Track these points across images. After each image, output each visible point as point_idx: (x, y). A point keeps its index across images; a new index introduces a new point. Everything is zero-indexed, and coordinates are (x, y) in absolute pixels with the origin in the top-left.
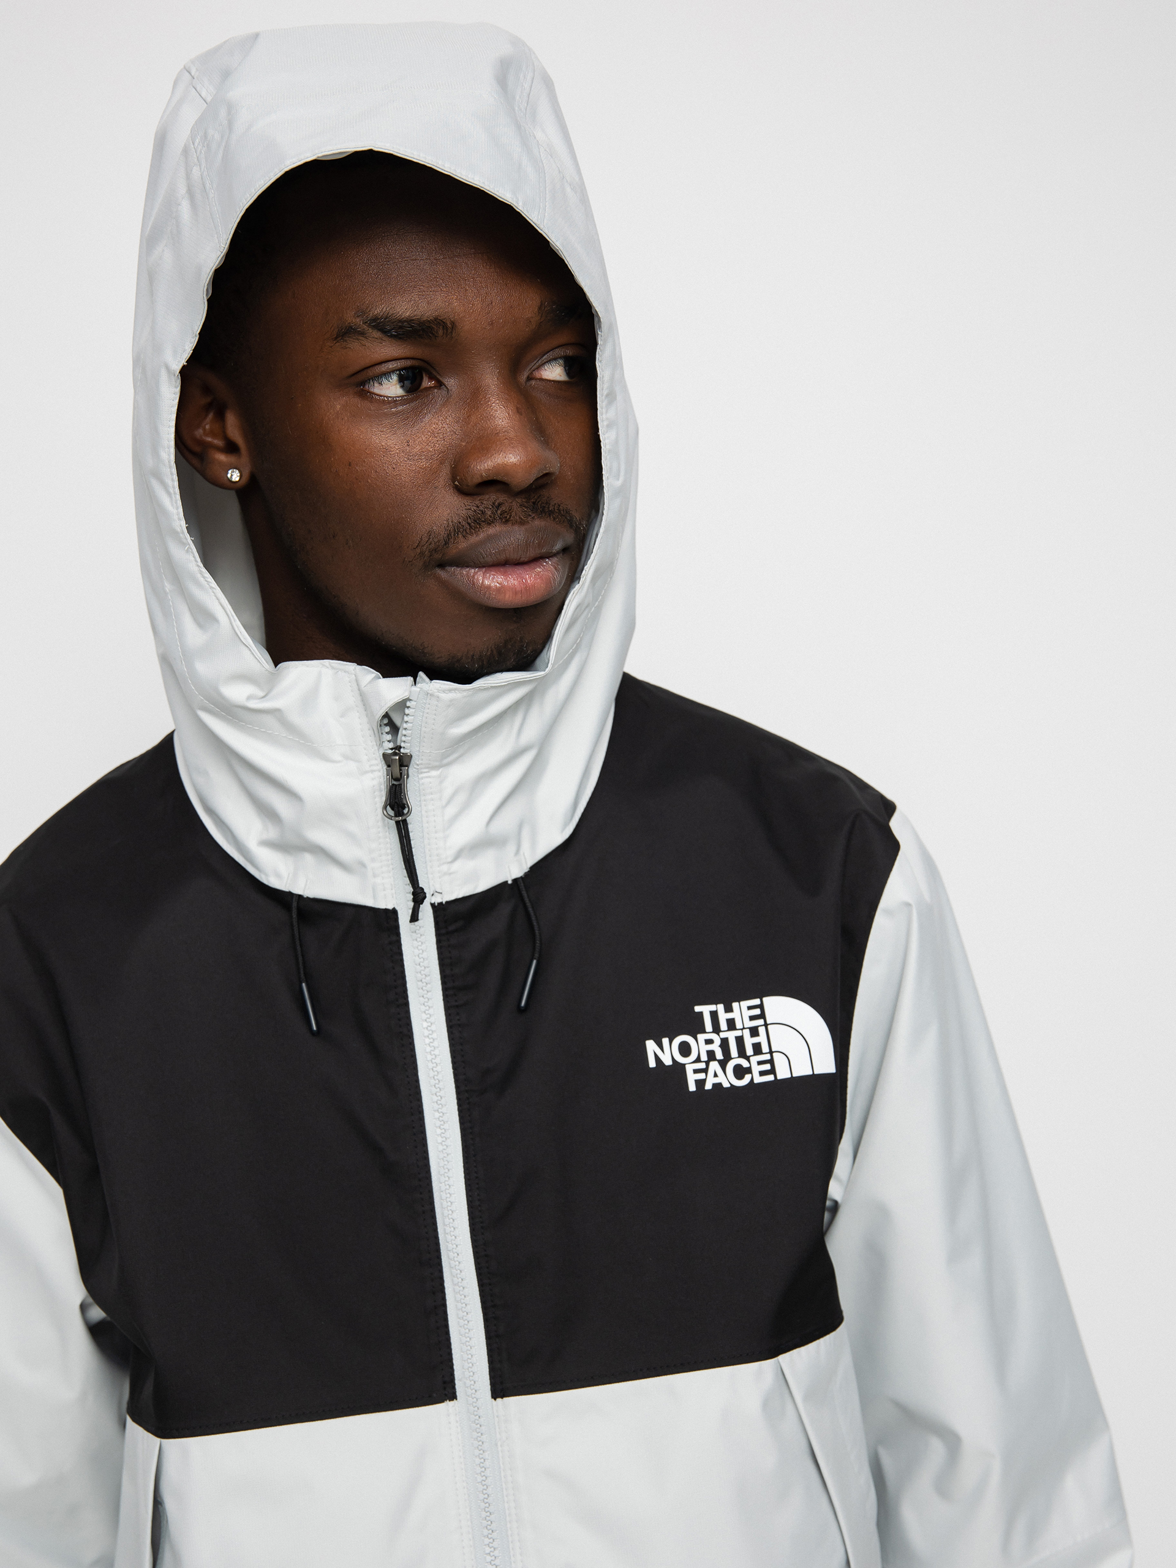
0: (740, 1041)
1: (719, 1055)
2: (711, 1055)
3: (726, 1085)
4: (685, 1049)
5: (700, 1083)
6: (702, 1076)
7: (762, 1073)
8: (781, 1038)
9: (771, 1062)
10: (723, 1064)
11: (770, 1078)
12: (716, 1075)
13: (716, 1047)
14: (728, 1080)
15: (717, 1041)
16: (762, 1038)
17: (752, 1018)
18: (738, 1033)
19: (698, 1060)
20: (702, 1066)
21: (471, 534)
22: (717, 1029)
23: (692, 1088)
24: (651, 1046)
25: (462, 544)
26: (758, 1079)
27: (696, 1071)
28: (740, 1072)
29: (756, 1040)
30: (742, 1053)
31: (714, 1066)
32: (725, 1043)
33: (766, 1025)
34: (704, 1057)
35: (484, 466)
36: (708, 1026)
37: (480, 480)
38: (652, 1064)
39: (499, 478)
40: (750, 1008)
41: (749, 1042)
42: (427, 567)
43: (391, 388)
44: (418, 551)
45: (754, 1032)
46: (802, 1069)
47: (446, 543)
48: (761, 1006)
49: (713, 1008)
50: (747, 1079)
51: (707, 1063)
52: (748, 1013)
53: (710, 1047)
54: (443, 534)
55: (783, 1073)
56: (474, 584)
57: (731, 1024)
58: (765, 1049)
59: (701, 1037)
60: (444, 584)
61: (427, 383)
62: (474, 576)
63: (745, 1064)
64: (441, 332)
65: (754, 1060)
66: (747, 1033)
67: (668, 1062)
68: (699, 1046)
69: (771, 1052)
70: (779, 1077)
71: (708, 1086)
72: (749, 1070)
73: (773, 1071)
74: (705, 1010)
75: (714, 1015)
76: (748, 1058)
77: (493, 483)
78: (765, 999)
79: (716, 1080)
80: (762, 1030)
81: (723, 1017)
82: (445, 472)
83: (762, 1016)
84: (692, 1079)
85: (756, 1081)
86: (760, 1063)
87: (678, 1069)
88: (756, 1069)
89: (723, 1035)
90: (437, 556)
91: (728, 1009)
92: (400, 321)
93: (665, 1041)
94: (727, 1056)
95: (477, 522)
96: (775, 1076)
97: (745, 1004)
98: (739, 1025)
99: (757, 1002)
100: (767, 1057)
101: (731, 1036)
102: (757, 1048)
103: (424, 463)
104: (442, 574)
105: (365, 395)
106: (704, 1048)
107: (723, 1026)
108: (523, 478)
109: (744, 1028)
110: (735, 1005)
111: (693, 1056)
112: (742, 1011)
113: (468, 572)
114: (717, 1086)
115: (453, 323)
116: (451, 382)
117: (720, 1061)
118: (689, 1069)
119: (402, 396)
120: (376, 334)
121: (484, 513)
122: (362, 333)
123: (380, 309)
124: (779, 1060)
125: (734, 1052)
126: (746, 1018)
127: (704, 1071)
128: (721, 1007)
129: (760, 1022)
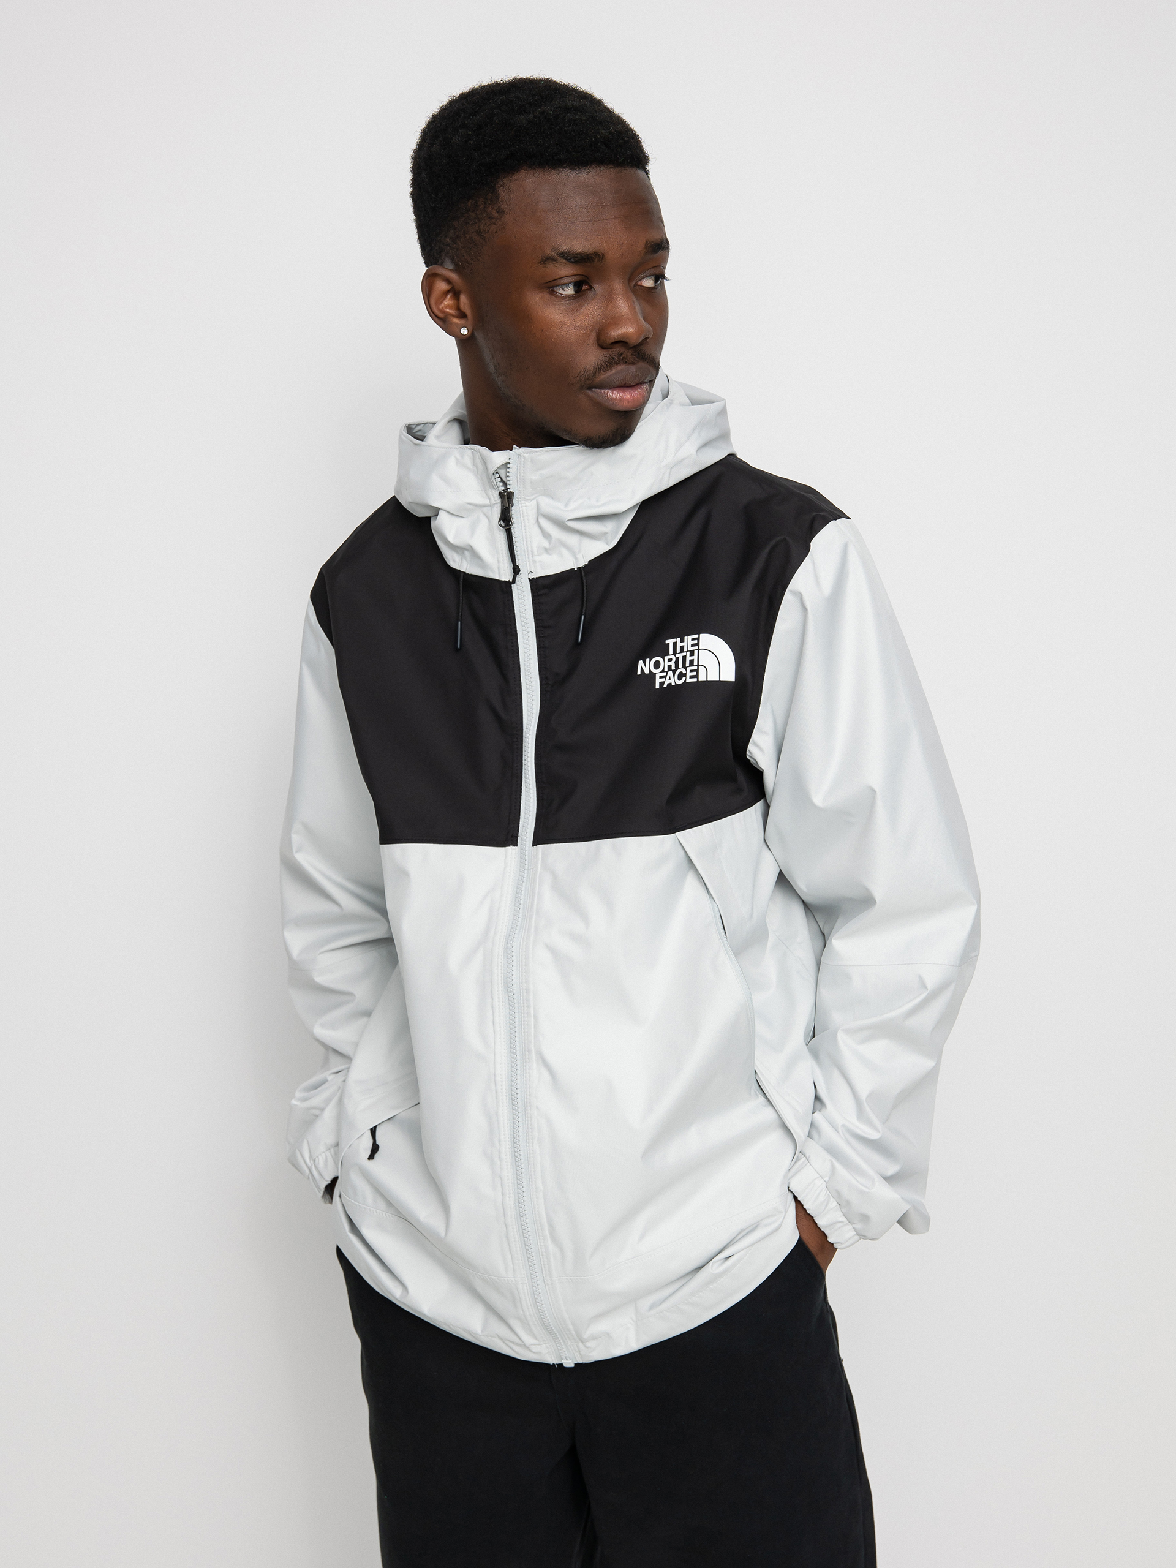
0: (684, 658)
1: (673, 668)
2: (670, 667)
3: (673, 684)
4: (656, 665)
5: (661, 683)
6: (663, 679)
7: (691, 677)
8: (705, 658)
9: (697, 671)
11: (695, 680)
12: (670, 679)
13: (672, 663)
14: (675, 681)
15: (674, 660)
16: (695, 658)
17: (693, 645)
18: (684, 654)
19: (662, 671)
20: (664, 673)
21: (608, 370)
22: (675, 653)
23: (657, 686)
24: (640, 662)
25: (604, 376)
26: (689, 680)
27: (660, 677)
28: (681, 676)
29: (692, 658)
30: (684, 667)
31: (670, 673)
32: (677, 660)
33: (699, 650)
34: (666, 669)
35: (616, 333)
36: (671, 652)
37: (613, 341)
38: (640, 672)
39: (624, 340)
40: (693, 639)
41: (688, 658)
42: (582, 388)
43: (568, 291)
44: (578, 378)
45: (692, 653)
46: (713, 677)
47: (594, 375)
48: (698, 639)
49: (675, 640)
50: (684, 679)
51: (666, 672)
52: (691, 643)
53: (670, 663)
54: (592, 370)
55: (702, 678)
56: (608, 398)
57: (682, 648)
58: (695, 663)
59: (667, 658)
60: (590, 398)
61: (585, 287)
62: (607, 394)
63: (684, 671)
64: (597, 259)
65: (689, 669)
66: (689, 654)
67: (647, 671)
68: (664, 662)
69: (698, 665)
70: (700, 680)
71: (664, 685)
72: (685, 675)
73: (697, 676)
74: (670, 642)
75: (675, 644)
76: (687, 669)
77: (621, 342)
78: (700, 635)
79: (669, 682)
80: (696, 652)
81: (679, 645)
82: (593, 336)
83: (698, 644)
84: (658, 680)
85: (687, 681)
86: (691, 671)
87: (652, 675)
88: (689, 674)
89: (677, 656)
90: (588, 382)
91: (682, 641)
92: (577, 254)
93: (648, 660)
94: (677, 667)
95: (610, 364)
96: (698, 679)
97: (691, 637)
98: (685, 650)
99: (697, 636)
100: (696, 668)
101: (680, 656)
102: (692, 663)
103: (583, 332)
104: (590, 393)
105: (552, 293)
106: (667, 664)
107: (678, 650)
108: (635, 340)
109: (688, 651)
110: (686, 638)
111: (660, 668)
112: (689, 641)
113: (604, 392)
114: (669, 684)
115: (603, 254)
116: (596, 286)
117: (673, 671)
118: (657, 675)
119: (573, 295)
120: (563, 261)
121: (614, 358)
122: (555, 260)
123: (564, 248)
124: (702, 670)
125: (680, 665)
126: (690, 645)
127: (665, 677)
128: (679, 639)
129: (696, 648)
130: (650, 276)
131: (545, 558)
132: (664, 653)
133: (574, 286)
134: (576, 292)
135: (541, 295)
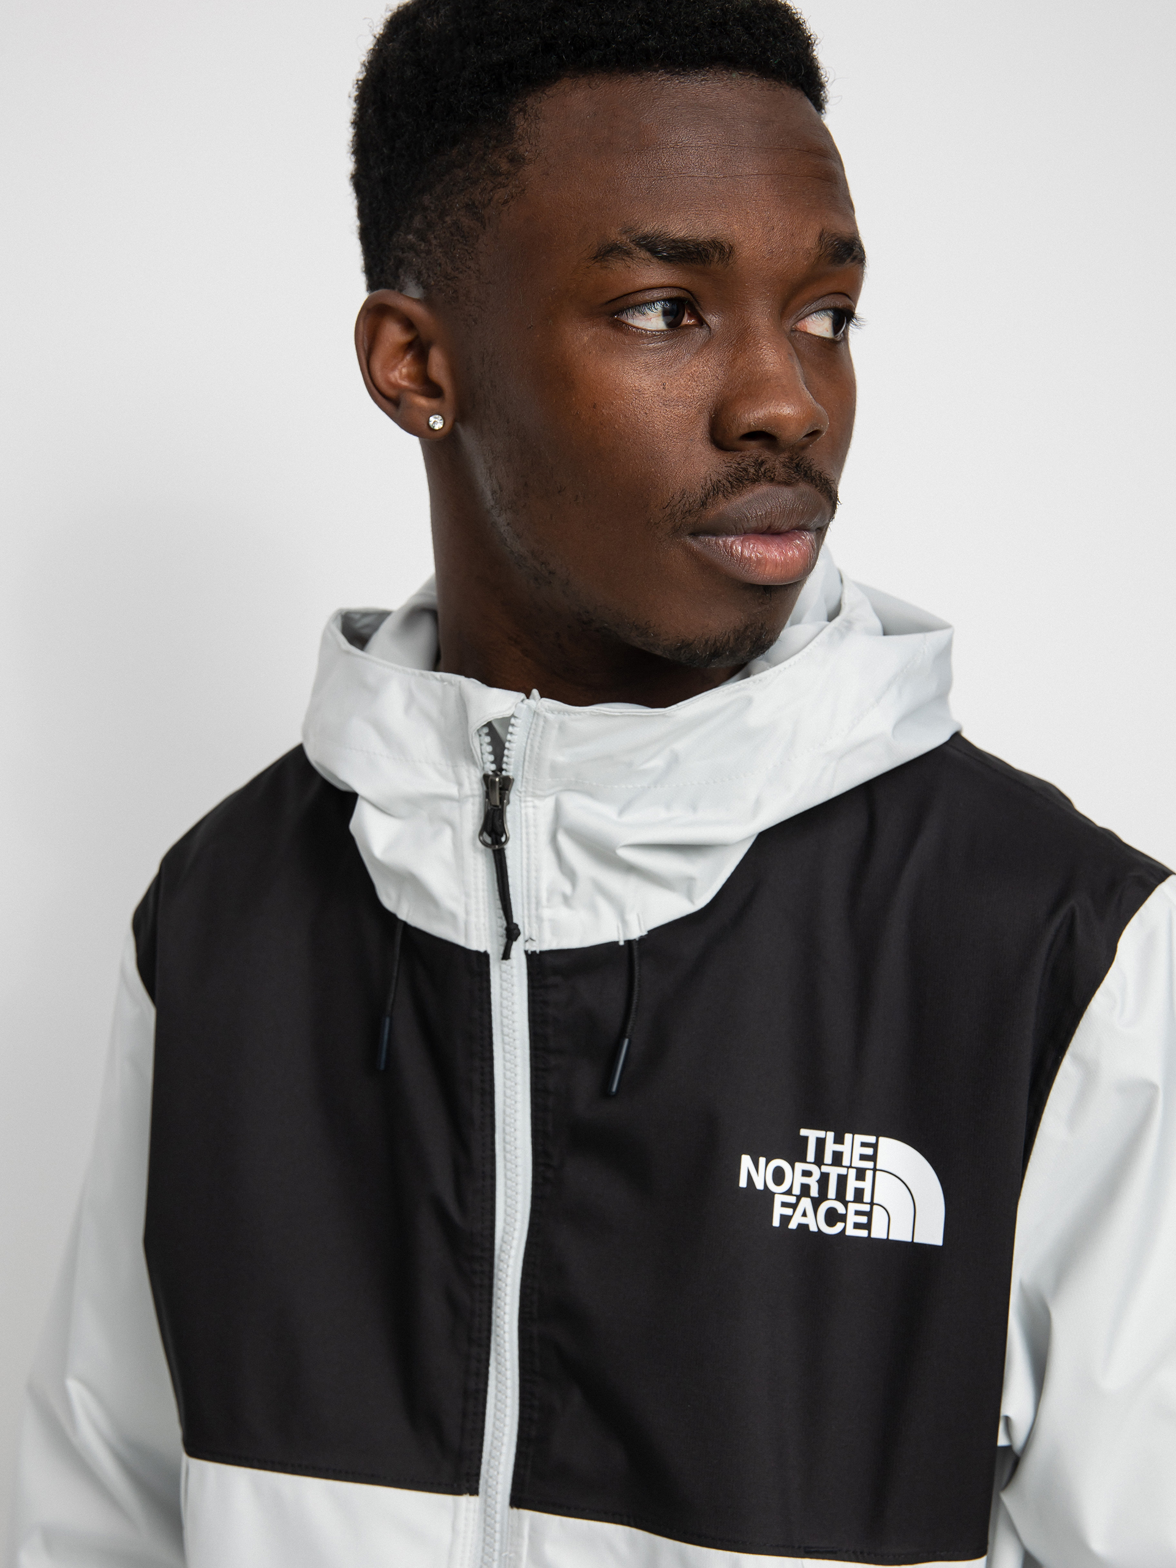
0: (842, 1180)
1: (814, 1192)
2: (805, 1190)
3: (813, 1228)
4: (779, 1176)
5: (785, 1219)
6: (788, 1211)
7: (857, 1226)
8: (886, 1191)
9: (869, 1214)
10: (816, 1203)
11: (863, 1233)
12: (804, 1214)
13: (813, 1182)
14: (816, 1223)
15: (817, 1175)
16: (866, 1185)
17: (863, 1157)
18: (843, 1171)
19: (789, 1192)
20: (792, 1200)
21: (735, 495)
22: (819, 1161)
23: (776, 1222)
24: (746, 1161)
25: (724, 508)
26: (851, 1232)
27: (784, 1205)
28: (833, 1217)
29: (860, 1184)
30: (841, 1196)
31: (806, 1203)
32: (824, 1179)
33: (875, 1170)
34: (797, 1191)
35: (755, 415)
36: (811, 1155)
37: (746, 431)
38: (743, 1183)
39: (770, 431)
40: (864, 1145)
41: (852, 1184)
42: (676, 531)
43: (653, 320)
44: (668, 511)
45: (861, 1174)
46: (901, 1233)
47: (704, 504)
48: (875, 1146)
49: (821, 1134)
50: (839, 1227)
51: (799, 1198)
52: (859, 1150)
53: (806, 1180)
54: (699, 493)
55: (878, 1232)
56: (732, 555)
57: (837, 1159)
58: (867, 1198)
59: (800, 1167)
60: (689, 551)
61: (688, 320)
62: (731, 547)
63: (841, 1209)
64: (717, 256)
65: (852, 1207)
66: (852, 1173)
67: (760, 1186)
68: (794, 1177)
69: (872, 1204)
70: (873, 1235)
71: (793, 1225)
72: (843, 1218)
73: (868, 1226)
74: (812, 1135)
75: (821, 1143)
76: (845, 1204)
77: (764, 436)
78: (881, 1139)
79: (804, 1221)
80: (869, 1174)
81: (830, 1147)
82: (704, 422)
83: (873, 1158)
84: (778, 1211)
85: (846, 1232)
86: (858, 1213)
87: (767, 1196)
88: (852, 1219)
89: (824, 1169)
90: (691, 520)
91: (839, 1140)
92: (673, 241)
93: (762, 1160)
94: (823, 1196)
95: (739, 481)
96: (869, 1233)
97: (860, 1138)
98: (846, 1161)
99: (871, 1139)
100: (867, 1208)
101: (834, 1172)
102: (859, 1195)
103: (681, 411)
104: (693, 542)
105: (618, 324)
106: (800, 1180)
107: (828, 1158)
108: (791, 433)
109: (851, 1167)
110: (848, 1137)
111: (785, 1187)
112: (854, 1145)
113: (725, 542)
114: (803, 1227)
115: (731, 247)
116: (713, 320)
117: (813, 1199)
118: (778, 1200)
119: (662, 331)
120: (644, 254)
121: (745, 470)
122: (628, 253)
123: (651, 227)
124: (878, 1214)
125: (832, 1192)
126: (856, 1157)
127: (794, 1206)
128: (830, 1135)
129: (870, 1164)
130: (824, 309)
131: (563, 913)
132: (796, 1153)
133: (665, 313)
134: (670, 325)
135: (592, 331)
